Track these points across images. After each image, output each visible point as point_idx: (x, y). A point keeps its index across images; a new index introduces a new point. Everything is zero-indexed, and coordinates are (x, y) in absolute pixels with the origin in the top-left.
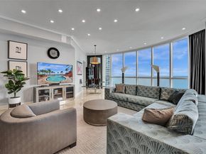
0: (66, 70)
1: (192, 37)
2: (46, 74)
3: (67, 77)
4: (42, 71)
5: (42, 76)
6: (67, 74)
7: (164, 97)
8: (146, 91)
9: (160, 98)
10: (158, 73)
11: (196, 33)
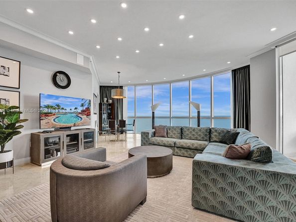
0: (82, 105)
1: (235, 72)
2: (53, 111)
3: (84, 117)
4: (48, 107)
5: (47, 114)
6: (83, 111)
7: (215, 139)
8: (193, 133)
9: (210, 140)
10: (199, 112)
11: (239, 69)
